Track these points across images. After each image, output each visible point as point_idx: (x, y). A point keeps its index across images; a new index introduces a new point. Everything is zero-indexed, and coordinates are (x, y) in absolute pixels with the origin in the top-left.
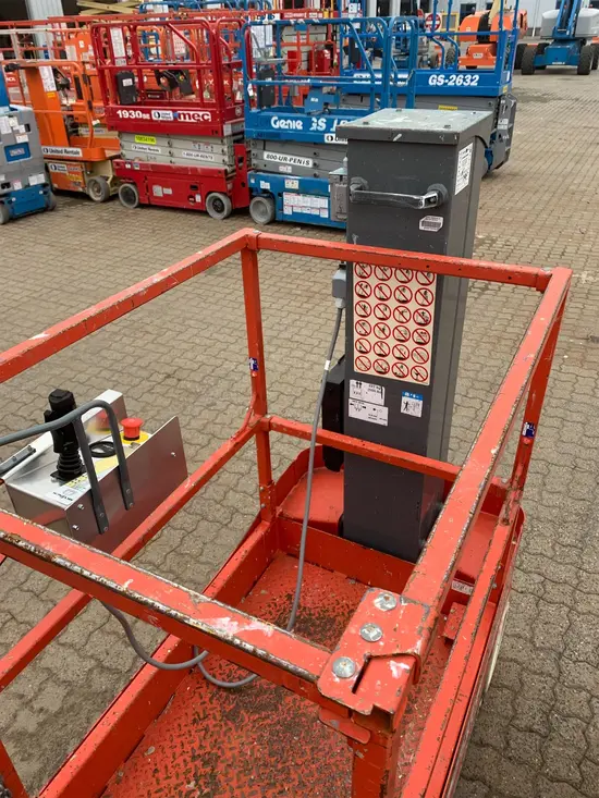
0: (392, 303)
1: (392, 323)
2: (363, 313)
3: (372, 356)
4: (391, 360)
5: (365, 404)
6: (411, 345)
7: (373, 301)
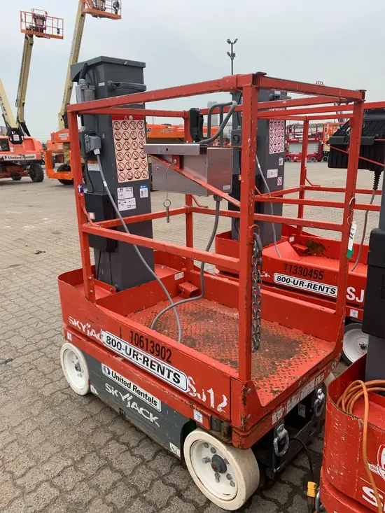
0: (130, 141)
1: (131, 151)
2: (119, 149)
3: (126, 171)
4: (133, 170)
5: (126, 200)
6: (140, 160)
7: (122, 141)
